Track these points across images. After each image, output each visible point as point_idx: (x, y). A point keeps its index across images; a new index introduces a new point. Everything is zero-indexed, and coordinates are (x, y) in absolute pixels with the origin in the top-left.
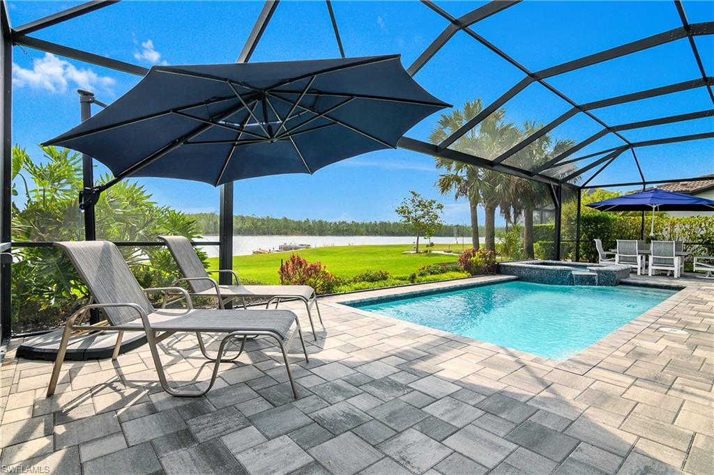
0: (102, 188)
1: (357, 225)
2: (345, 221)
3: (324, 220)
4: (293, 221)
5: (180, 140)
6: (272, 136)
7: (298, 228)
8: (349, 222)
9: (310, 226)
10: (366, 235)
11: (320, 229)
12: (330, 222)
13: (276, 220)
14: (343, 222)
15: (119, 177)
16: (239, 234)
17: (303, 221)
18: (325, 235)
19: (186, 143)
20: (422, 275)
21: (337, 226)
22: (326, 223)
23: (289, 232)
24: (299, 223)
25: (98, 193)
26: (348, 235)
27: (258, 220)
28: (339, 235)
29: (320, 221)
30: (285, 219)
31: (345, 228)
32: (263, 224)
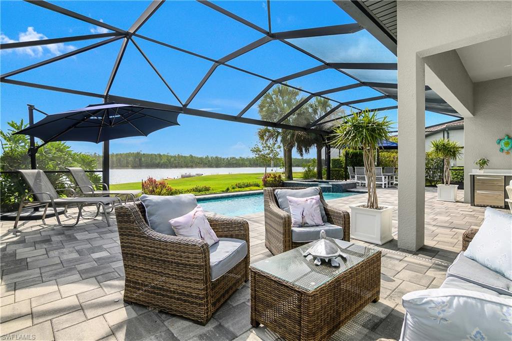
0: (39, 147)
1: (243, 159)
2: (234, 156)
3: (219, 156)
4: (197, 158)
5: (73, 126)
6: (111, 124)
7: (200, 162)
8: (238, 157)
9: (209, 161)
10: (249, 166)
11: (217, 163)
12: (224, 157)
13: (185, 157)
14: (233, 158)
15: (46, 142)
16: (158, 167)
17: (204, 157)
18: (220, 167)
19: (75, 127)
20: (233, 188)
21: (229, 161)
22: (221, 158)
23: (194, 165)
24: (201, 159)
25: (37, 149)
26: (236, 167)
27: (171, 157)
28: (231, 167)
29: (216, 157)
30: (191, 156)
31: (234, 162)
32: (175, 160)
